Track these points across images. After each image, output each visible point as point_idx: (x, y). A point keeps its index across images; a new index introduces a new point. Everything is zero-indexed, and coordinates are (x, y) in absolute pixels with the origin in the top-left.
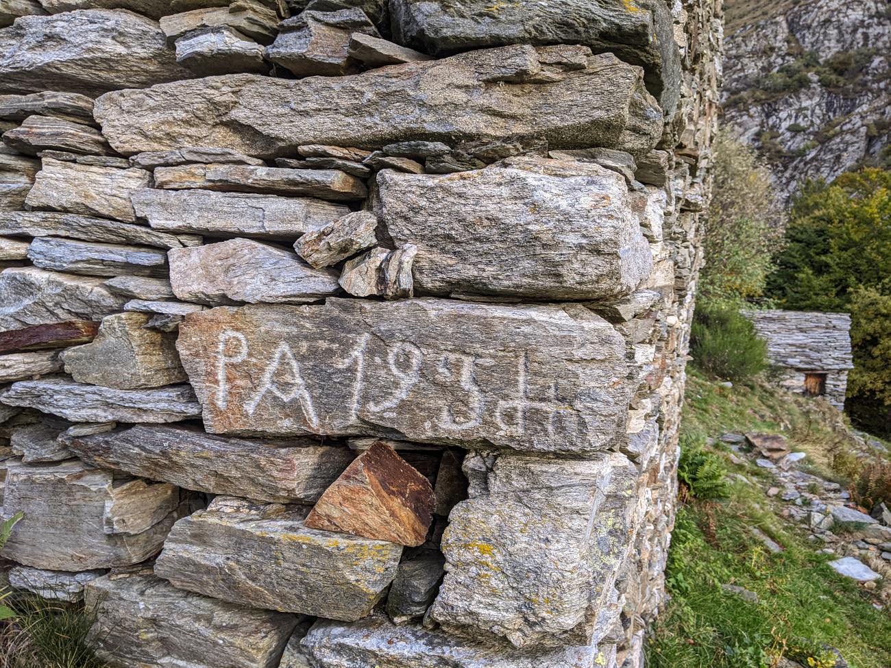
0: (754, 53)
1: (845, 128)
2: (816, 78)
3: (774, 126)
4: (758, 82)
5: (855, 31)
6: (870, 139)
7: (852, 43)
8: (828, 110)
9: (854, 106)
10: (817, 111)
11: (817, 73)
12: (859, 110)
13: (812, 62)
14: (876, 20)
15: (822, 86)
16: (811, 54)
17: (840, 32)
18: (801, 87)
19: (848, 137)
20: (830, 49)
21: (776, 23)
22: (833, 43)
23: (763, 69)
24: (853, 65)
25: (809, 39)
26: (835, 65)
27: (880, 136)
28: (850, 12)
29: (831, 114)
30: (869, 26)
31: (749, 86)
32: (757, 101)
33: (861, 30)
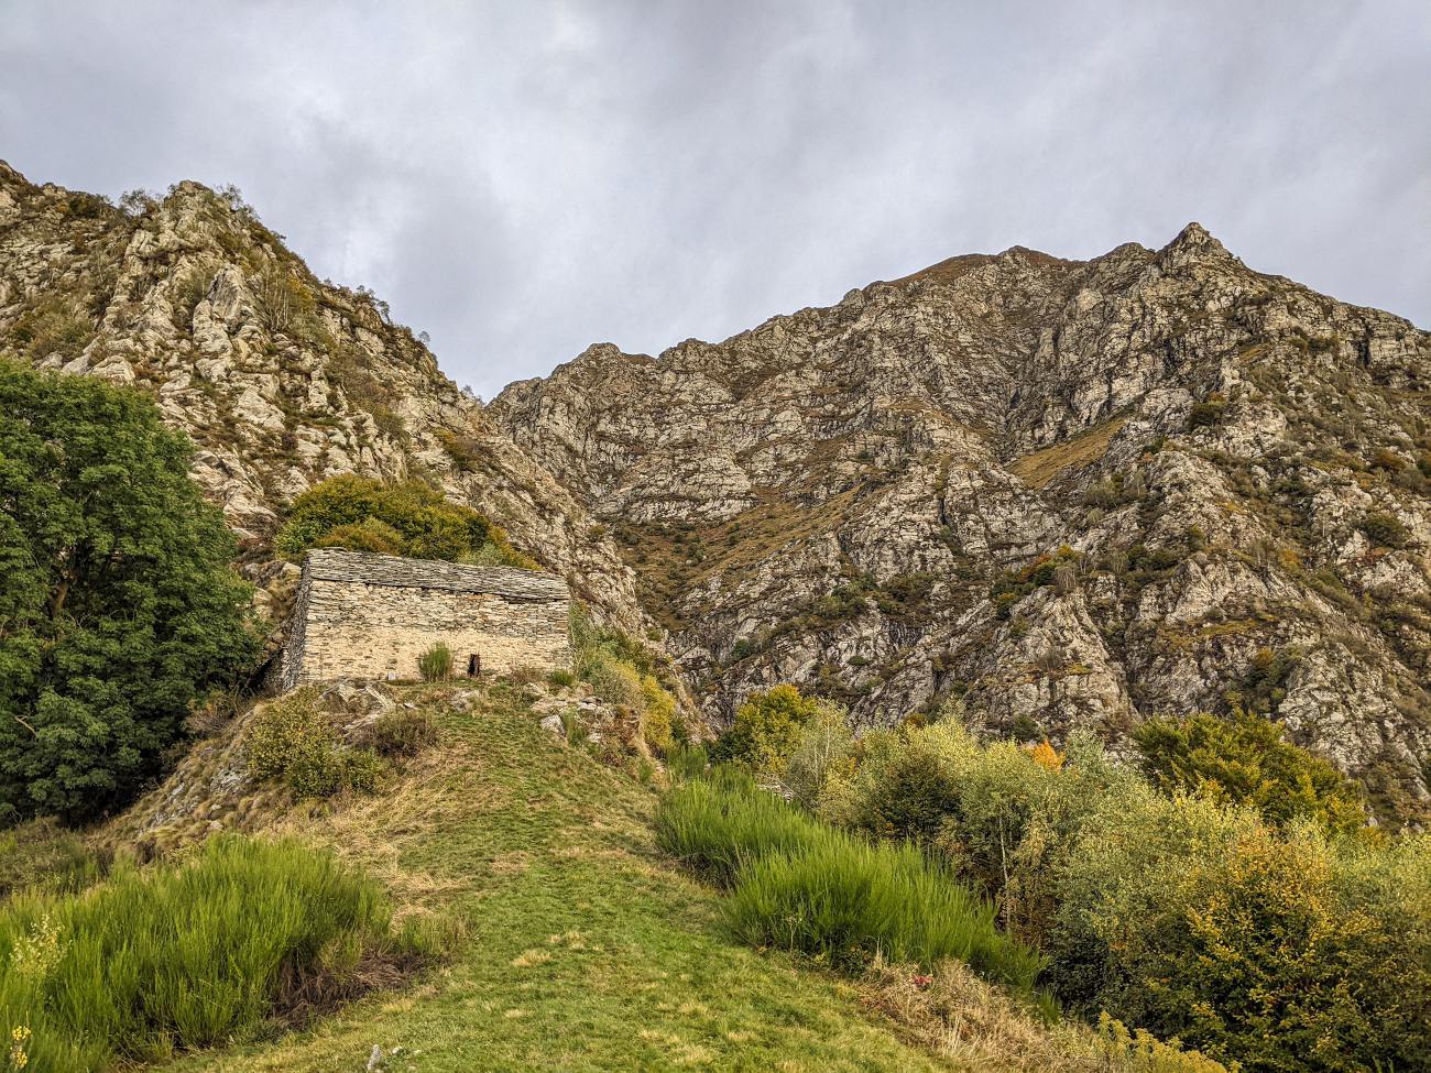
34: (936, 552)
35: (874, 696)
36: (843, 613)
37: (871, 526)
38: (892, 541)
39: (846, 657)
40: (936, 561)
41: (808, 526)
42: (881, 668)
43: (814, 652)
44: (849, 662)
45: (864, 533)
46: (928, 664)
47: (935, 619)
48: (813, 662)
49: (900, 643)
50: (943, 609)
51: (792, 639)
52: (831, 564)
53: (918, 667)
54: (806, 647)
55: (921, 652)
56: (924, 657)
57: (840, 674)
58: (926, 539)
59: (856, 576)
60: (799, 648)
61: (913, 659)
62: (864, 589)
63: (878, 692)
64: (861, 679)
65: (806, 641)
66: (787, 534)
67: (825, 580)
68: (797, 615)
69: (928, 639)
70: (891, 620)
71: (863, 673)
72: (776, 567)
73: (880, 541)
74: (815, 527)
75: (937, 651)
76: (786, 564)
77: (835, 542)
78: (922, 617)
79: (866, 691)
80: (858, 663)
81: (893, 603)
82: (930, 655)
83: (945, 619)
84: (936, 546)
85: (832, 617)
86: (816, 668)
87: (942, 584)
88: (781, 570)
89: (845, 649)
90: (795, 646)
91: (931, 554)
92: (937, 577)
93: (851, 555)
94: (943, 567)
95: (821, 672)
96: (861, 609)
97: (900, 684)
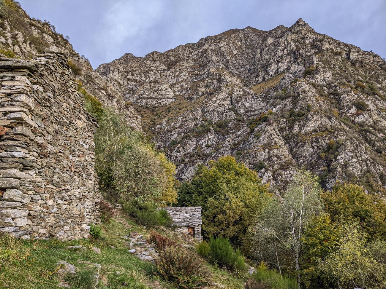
0: (191, 120)
1: (223, 145)
2: (212, 129)
3: (200, 145)
4: (193, 130)
5: (223, 114)
6: (232, 149)
7: (222, 118)
8: (218, 139)
9: (226, 138)
10: (214, 140)
11: (213, 127)
12: (227, 139)
13: (210, 123)
14: (228, 110)
15: (215, 131)
16: (210, 120)
17: (218, 114)
18: (208, 131)
19: (225, 149)
20: (216, 120)
21: (197, 110)
22: (216, 117)
23: (195, 125)
24: (224, 125)
25: (209, 116)
26: (218, 124)
27: (235, 148)
28: (220, 107)
29: (219, 141)
30: (227, 112)
31: (191, 131)
32: (194, 136)
33: (224, 113)
34: (230, 114)
35: (213, 156)
36: (203, 132)
37: (211, 106)
38: (217, 110)
39: (204, 144)
40: (230, 116)
41: (191, 106)
42: (215, 147)
43: (195, 143)
44: (205, 146)
45: (209, 108)
46: (229, 146)
47: (230, 133)
48: (195, 146)
49: (220, 140)
50: (232, 130)
51: (188, 139)
52: (199, 117)
53: (226, 147)
54: (193, 142)
55: (227, 143)
56: (228, 144)
57: (203, 149)
58: (227, 109)
59: (206, 121)
60: (190, 142)
61: (225, 145)
62: (209, 124)
63: (214, 155)
64: (209, 151)
65: (192, 140)
66: (185, 109)
67: (197, 122)
68: (189, 132)
69: (229, 139)
70: (217, 134)
71: (209, 149)
72: (183, 118)
73: (214, 110)
74: (194, 107)
75: (232, 142)
76: (186, 117)
77: (200, 111)
78: (226, 132)
79: (211, 154)
80: (208, 146)
81: (218, 128)
82: (230, 143)
83: (233, 133)
84: (230, 112)
85: (200, 133)
86: (196, 148)
87: (232, 123)
88: (184, 119)
89: (204, 142)
90: (189, 141)
91: (228, 114)
92: (231, 121)
93: (205, 114)
94: (232, 118)
95: (197, 149)
96: (209, 130)
97: (221, 152)
